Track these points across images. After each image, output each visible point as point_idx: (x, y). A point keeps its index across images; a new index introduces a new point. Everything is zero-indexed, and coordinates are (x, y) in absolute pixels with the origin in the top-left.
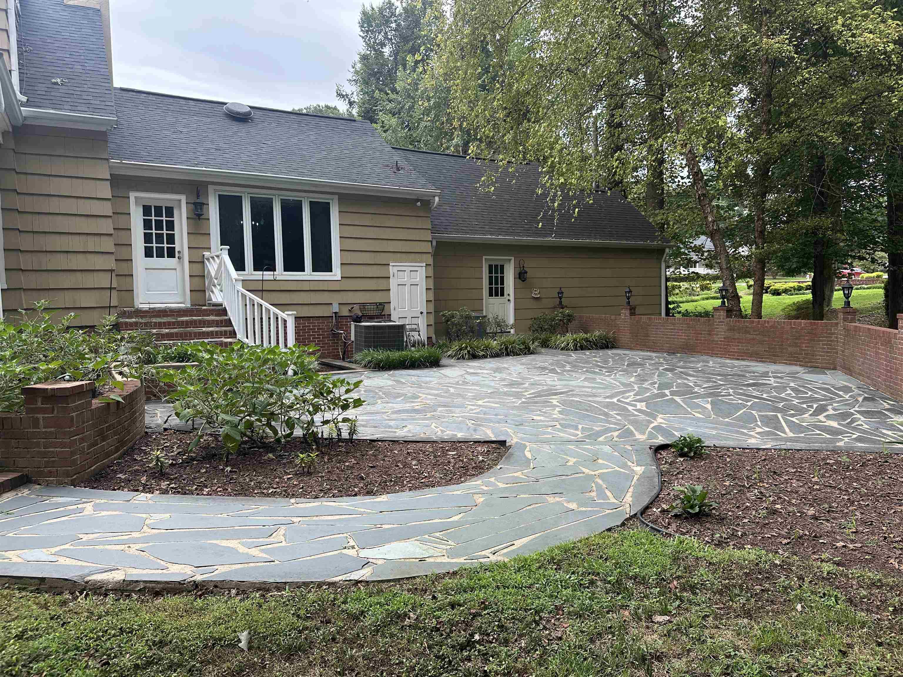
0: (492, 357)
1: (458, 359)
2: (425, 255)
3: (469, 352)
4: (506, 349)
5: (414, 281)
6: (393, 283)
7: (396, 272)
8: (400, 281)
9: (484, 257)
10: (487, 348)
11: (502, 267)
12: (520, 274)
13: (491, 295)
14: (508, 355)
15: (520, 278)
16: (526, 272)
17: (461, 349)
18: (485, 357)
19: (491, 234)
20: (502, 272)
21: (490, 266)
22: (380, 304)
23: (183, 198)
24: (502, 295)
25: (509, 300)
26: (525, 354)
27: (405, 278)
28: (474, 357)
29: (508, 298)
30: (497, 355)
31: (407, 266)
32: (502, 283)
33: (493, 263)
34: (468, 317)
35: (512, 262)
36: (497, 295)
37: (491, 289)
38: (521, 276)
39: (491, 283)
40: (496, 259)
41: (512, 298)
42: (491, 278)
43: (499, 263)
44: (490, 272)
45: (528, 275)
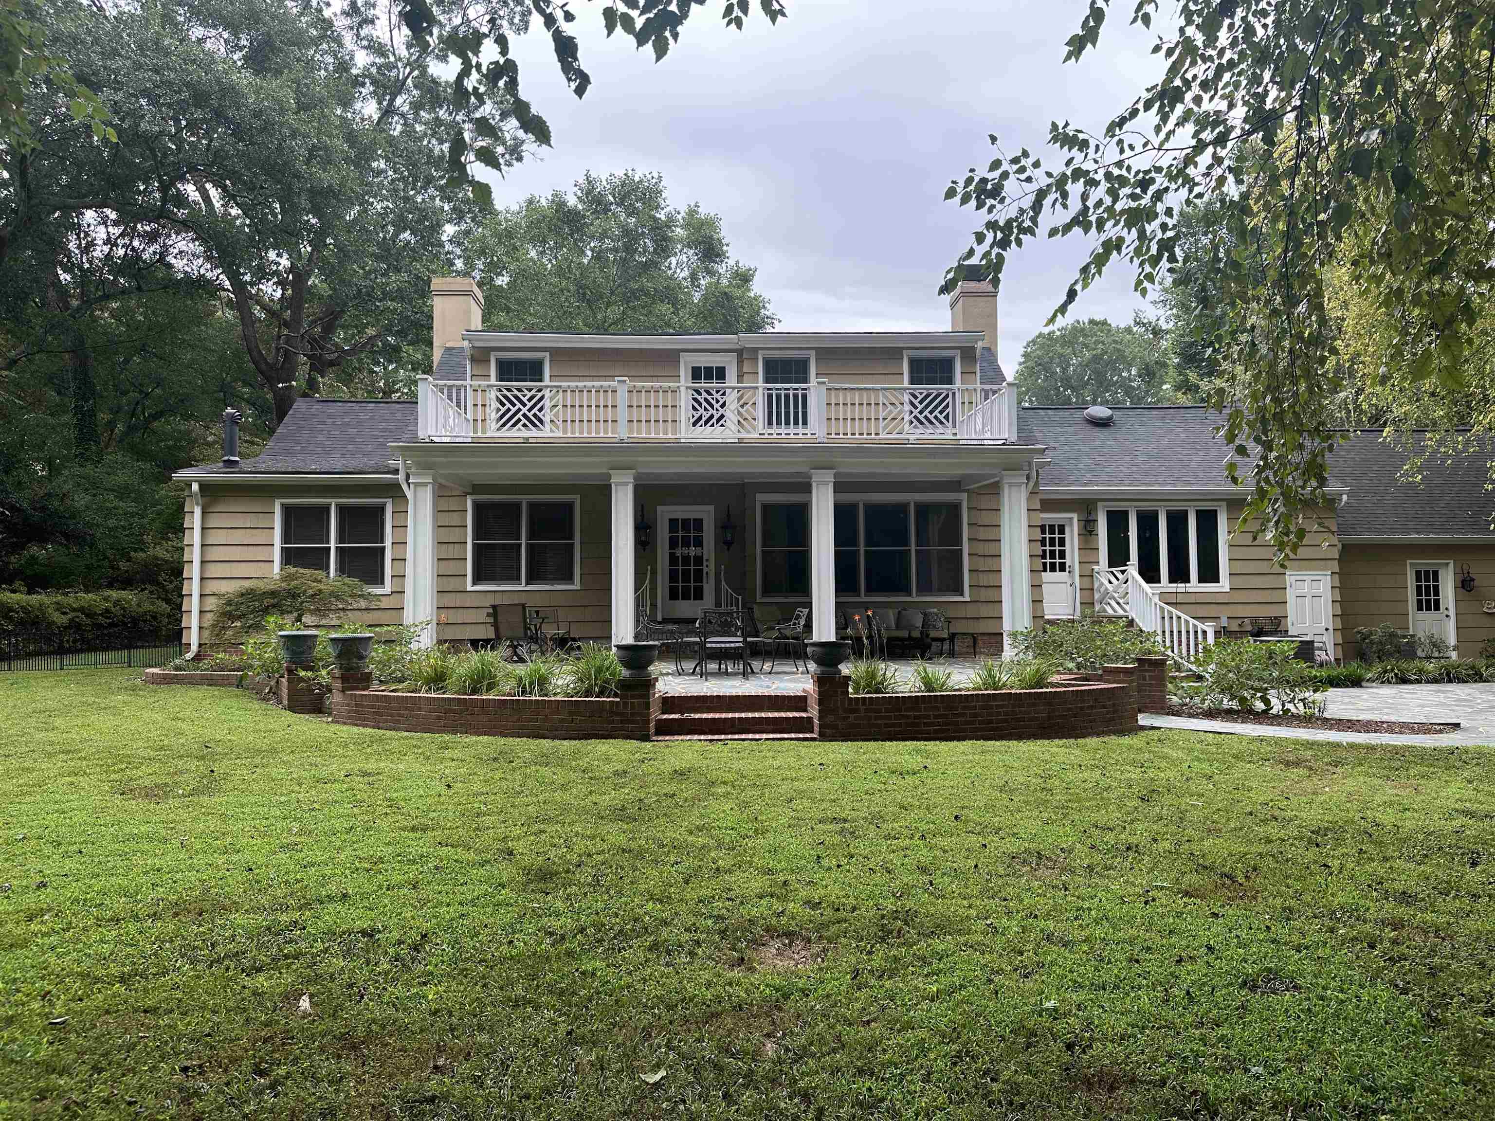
0: (1427, 682)
1: (1383, 683)
2: (1329, 562)
3: (1396, 675)
4: (1448, 674)
5: (1315, 592)
6: (1290, 595)
7: (1294, 583)
8: (1299, 592)
9: (1409, 562)
10: (1420, 671)
11: (1436, 574)
12: (1463, 582)
13: (1420, 608)
14: (1450, 681)
15: (1463, 587)
16: (1473, 580)
17: (1386, 672)
18: (1418, 682)
19: (1418, 533)
20: (1436, 579)
21: (1418, 573)
22: (1276, 618)
23: (1075, 516)
24: (1437, 608)
25: (1447, 616)
26: (1476, 681)
27: (1306, 588)
28: (1404, 681)
29: (1446, 612)
30: (1435, 681)
31: (1308, 575)
32: (1437, 593)
33: (1423, 569)
34: (1393, 635)
35: (1451, 565)
36: (1428, 609)
37: (1419, 602)
38: (1465, 584)
39: (1419, 593)
40: (1426, 563)
41: (1452, 613)
42: (1419, 588)
43: (1431, 569)
44: (1418, 579)
45: (1476, 583)
